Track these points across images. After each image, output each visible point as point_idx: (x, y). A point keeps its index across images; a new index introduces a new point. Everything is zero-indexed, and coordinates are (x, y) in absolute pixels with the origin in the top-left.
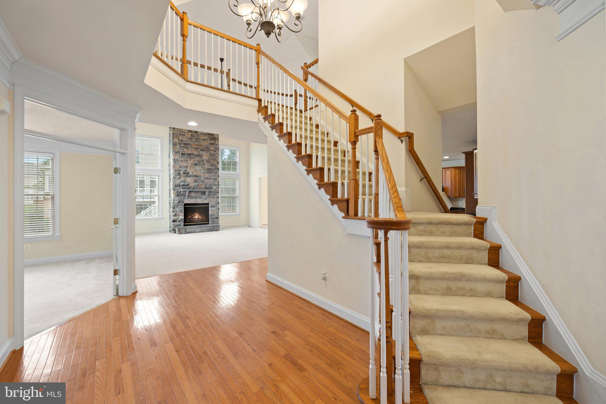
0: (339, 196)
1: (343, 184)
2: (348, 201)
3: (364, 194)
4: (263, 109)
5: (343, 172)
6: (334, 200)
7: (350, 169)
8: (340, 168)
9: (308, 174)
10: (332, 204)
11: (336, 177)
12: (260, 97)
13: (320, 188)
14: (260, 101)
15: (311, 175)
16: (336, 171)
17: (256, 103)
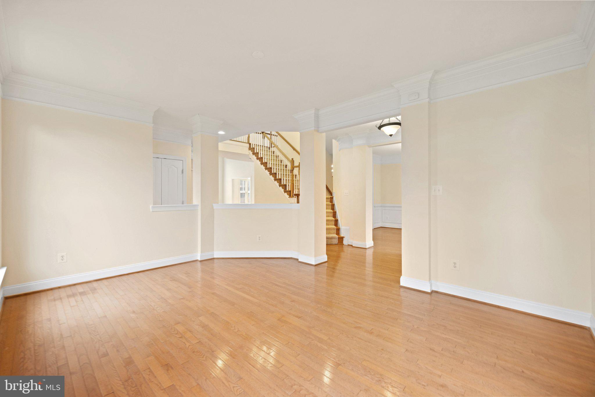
0: (287, 190)
1: (289, 185)
2: (290, 191)
3: (296, 189)
4: (251, 149)
5: (289, 180)
6: (285, 191)
7: (291, 179)
8: (287, 179)
9: (275, 181)
10: (285, 193)
11: (286, 182)
12: (250, 142)
13: (280, 187)
14: (250, 144)
15: (276, 181)
16: (286, 180)
17: (248, 145)
